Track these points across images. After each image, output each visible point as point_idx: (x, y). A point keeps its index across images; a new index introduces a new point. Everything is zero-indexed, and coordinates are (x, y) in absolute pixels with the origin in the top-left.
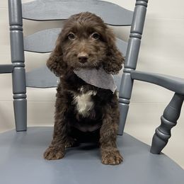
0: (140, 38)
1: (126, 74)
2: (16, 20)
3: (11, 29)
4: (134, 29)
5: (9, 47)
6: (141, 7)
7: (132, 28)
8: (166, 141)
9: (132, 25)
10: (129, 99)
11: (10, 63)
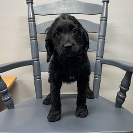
0: (104, 39)
1: (98, 61)
2: (34, 35)
3: (31, 40)
4: (101, 34)
5: (30, 49)
6: (104, 21)
7: (99, 34)
8: (123, 100)
9: (99, 32)
10: (100, 75)
11: (31, 59)
